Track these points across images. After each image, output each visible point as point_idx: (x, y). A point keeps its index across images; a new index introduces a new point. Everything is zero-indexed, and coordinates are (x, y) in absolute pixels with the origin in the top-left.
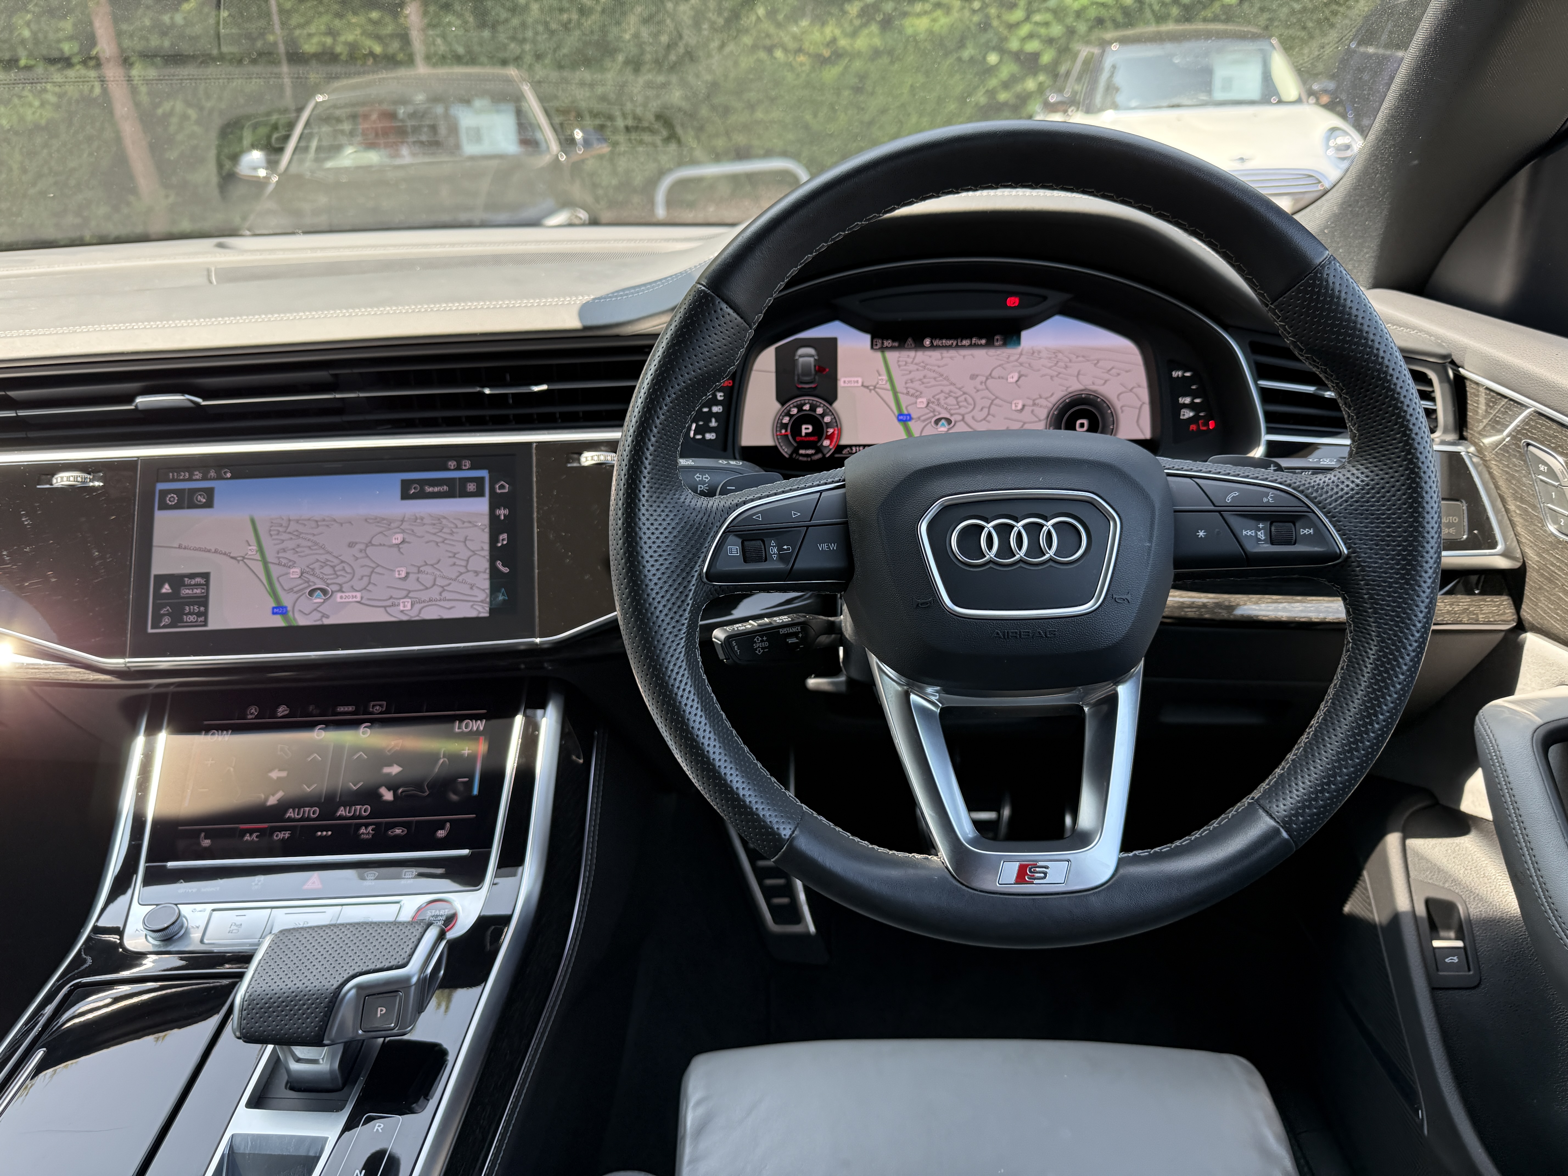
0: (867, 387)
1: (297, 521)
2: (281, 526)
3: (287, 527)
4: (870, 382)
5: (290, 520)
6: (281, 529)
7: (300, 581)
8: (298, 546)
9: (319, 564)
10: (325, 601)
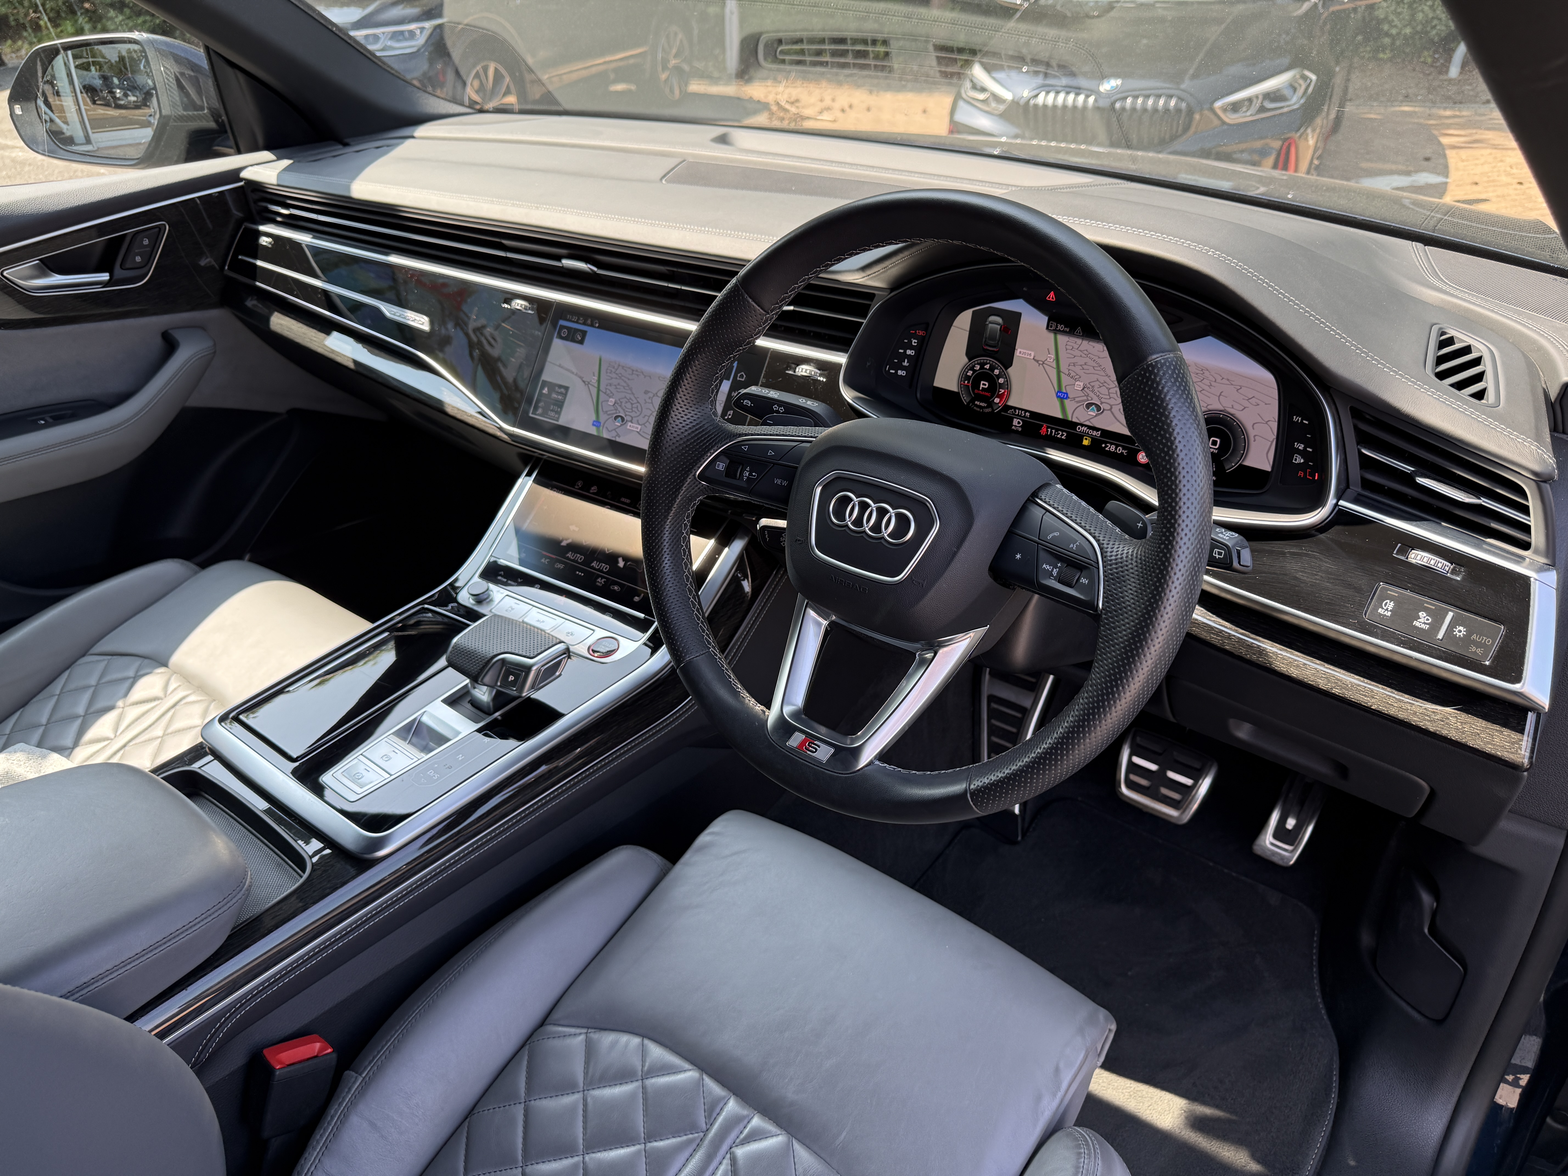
0: (1037, 361)
1: (623, 367)
2: (614, 368)
3: (617, 370)
4: (1041, 358)
5: (619, 365)
6: (613, 370)
7: (613, 408)
8: (619, 384)
9: (626, 400)
10: (621, 425)
